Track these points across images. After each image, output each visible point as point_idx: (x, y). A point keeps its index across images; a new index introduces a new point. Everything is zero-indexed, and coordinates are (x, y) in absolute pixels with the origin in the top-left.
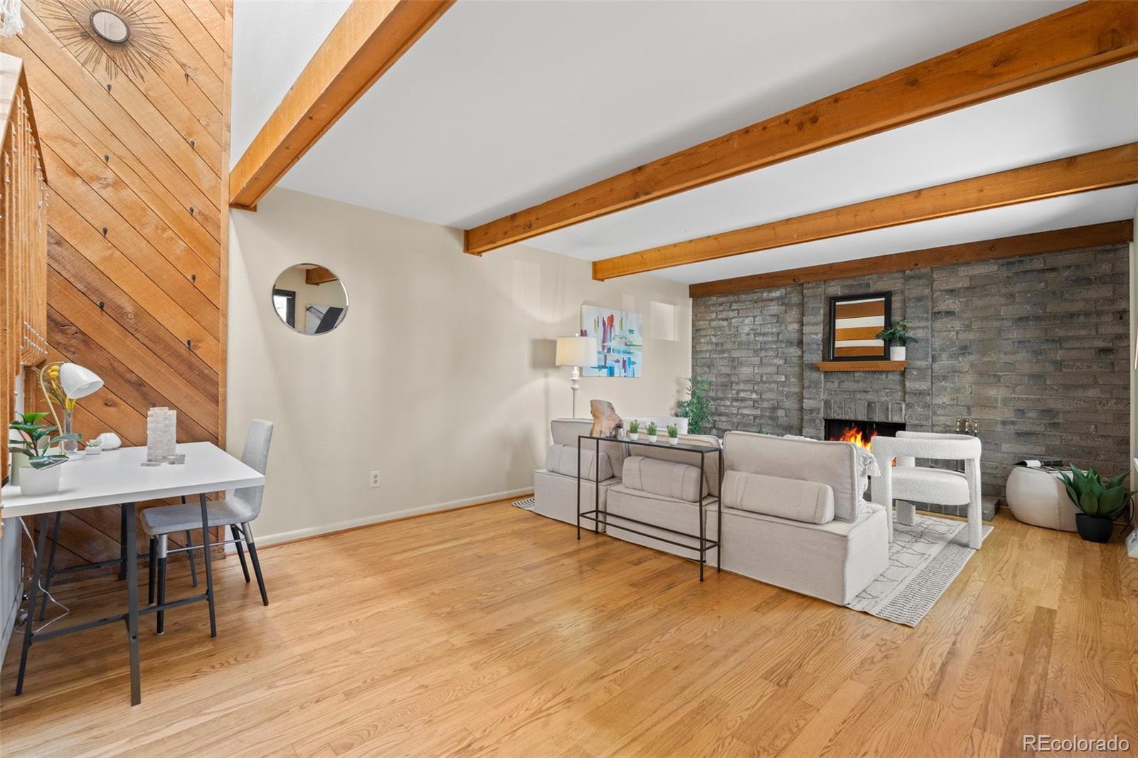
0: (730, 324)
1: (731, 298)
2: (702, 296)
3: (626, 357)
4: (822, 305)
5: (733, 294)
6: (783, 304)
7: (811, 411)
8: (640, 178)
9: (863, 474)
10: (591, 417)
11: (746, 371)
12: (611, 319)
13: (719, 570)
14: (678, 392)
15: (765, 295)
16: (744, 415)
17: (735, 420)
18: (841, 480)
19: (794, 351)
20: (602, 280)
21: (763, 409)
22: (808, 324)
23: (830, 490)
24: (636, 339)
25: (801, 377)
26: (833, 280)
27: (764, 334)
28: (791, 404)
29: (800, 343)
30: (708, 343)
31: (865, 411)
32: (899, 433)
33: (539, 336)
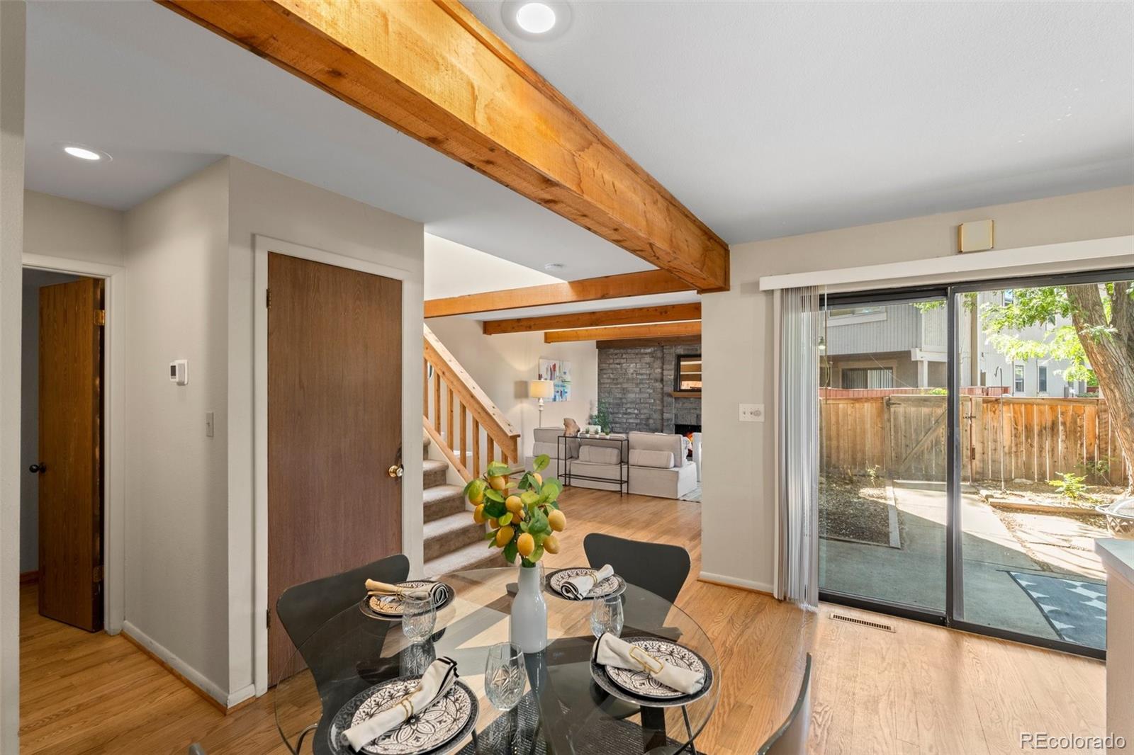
0: (621, 368)
1: (622, 351)
2: (605, 348)
3: (562, 389)
4: (674, 359)
5: (624, 348)
6: (653, 357)
7: (668, 420)
8: (594, 317)
9: (686, 448)
10: (564, 427)
11: (631, 396)
12: (554, 366)
13: (628, 493)
14: (591, 409)
15: (642, 351)
16: (630, 423)
17: (625, 426)
18: (676, 449)
19: (658, 385)
20: (549, 343)
21: (641, 419)
22: (667, 370)
23: (673, 455)
24: (568, 377)
25: (662, 401)
26: (679, 345)
27: (642, 374)
28: (657, 416)
29: (662, 380)
30: (608, 378)
31: (695, 419)
32: (695, 434)
33: (518, 380)
